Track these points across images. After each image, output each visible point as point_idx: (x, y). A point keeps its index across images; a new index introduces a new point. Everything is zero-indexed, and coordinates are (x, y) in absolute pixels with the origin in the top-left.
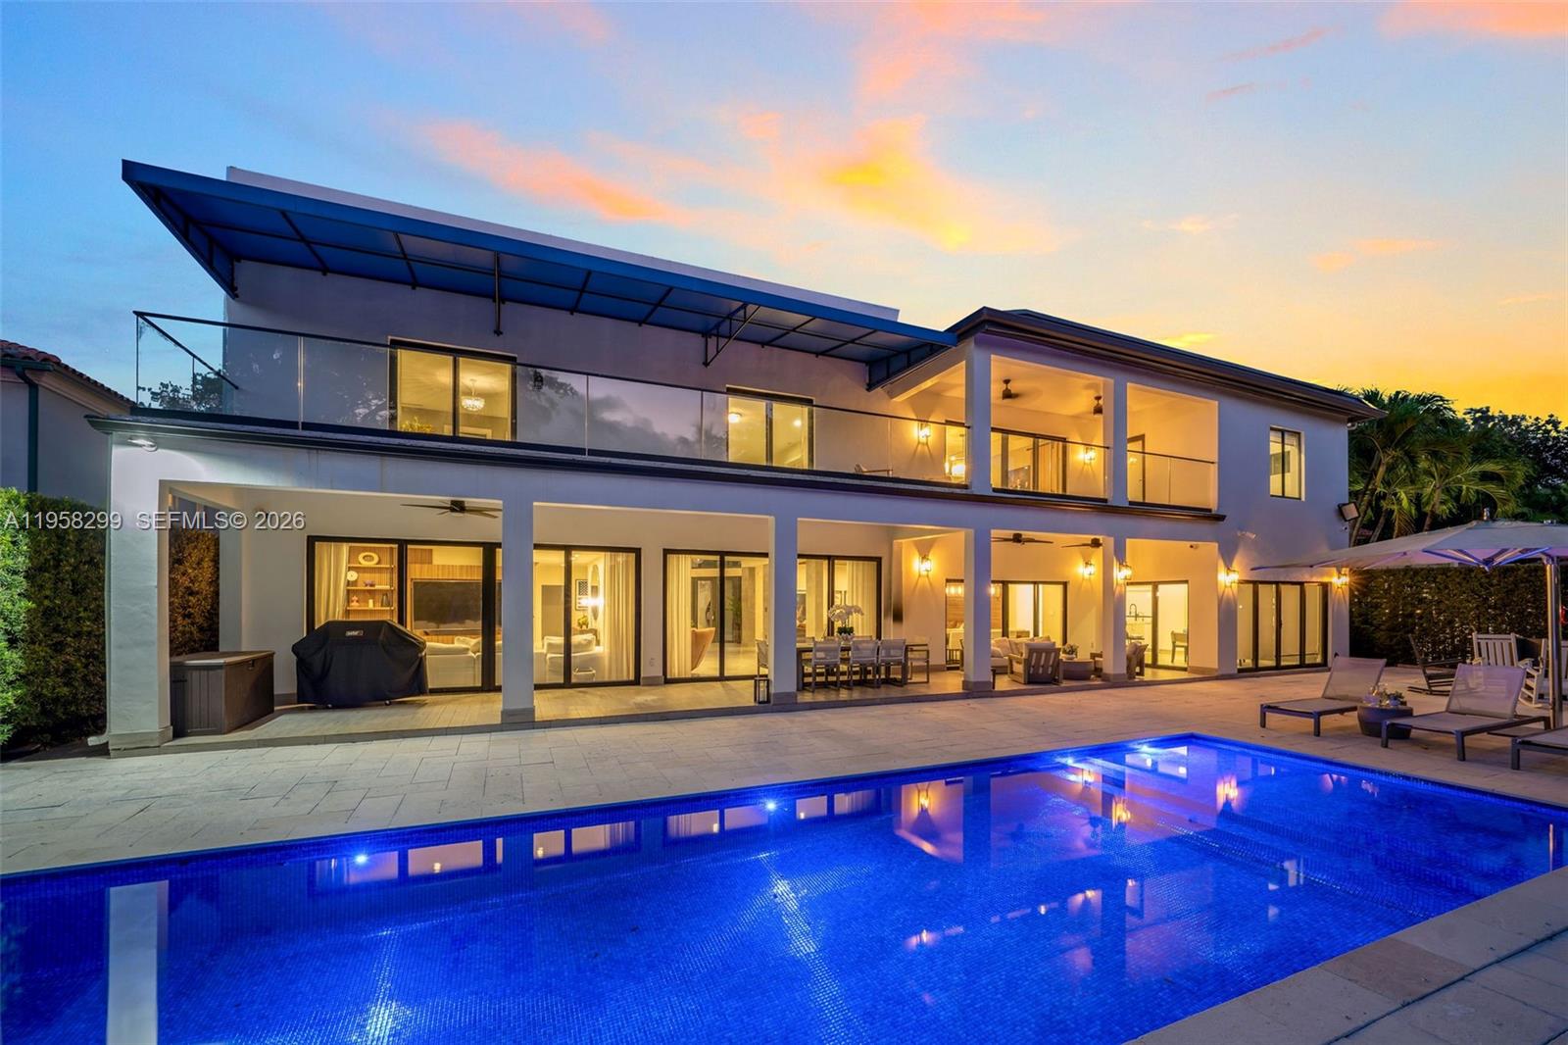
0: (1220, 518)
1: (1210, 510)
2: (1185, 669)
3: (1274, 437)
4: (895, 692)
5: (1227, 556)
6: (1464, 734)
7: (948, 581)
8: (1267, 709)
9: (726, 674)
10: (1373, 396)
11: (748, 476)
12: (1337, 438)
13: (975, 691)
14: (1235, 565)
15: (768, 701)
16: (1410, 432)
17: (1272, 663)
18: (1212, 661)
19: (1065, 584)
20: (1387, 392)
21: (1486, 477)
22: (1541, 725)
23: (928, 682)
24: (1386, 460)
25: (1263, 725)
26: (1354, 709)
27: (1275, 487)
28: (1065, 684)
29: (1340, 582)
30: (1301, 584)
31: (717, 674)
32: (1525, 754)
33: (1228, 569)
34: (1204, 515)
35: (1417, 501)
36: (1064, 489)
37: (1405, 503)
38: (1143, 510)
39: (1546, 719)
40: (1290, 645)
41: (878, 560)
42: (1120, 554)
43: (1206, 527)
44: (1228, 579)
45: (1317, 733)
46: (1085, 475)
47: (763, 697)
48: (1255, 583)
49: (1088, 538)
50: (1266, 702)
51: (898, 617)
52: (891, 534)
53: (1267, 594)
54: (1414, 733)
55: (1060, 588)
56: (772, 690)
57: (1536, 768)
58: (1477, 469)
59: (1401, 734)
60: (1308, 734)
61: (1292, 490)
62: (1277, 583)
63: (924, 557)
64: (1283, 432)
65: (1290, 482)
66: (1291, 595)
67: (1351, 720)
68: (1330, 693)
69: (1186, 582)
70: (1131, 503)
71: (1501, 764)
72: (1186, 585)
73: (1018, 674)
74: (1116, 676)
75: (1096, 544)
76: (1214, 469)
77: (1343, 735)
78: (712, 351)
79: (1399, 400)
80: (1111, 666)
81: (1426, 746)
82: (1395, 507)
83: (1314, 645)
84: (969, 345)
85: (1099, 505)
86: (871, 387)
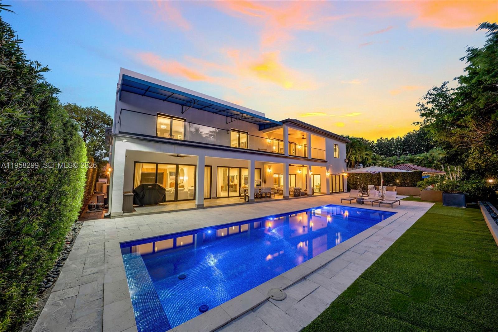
0: (326, 162)
1: (324, 160)
2: (320, 193)
3: (334, 146)
4: (268, 199)
5: (328, 169)
6: (373, 202)
7: (274, 174)
8: (342, 199)
9: (230, 196)
10: (348, 137)
12: (344, 146)
13: (285, 198)
14: (329, 172)
15: (249, 201)
16: (354, 146)
17: (335, 192)
18: (325, 191)
19: (296, 175)
20: (350, 137)
21: (367, 154)
22: (381, 200)
23: (274, 197)
24: (351, 150)
25: (341, 202)
26: (355, 199)
27: (335, 156)
28: (302, 196)
29: (345, 175)
30: (339, 175)
31: (227, 196)
32: (381, 204)
33: (328, 172)
34: (323, 161)
35: (355, 158)
36: (295, 154)
37: (353, 158)
38: (314, 160)
39: (382, 199)
40: (338, 188)
41: (261, 169)
42: (310, 169)
43: (324, 164)
44: (328, 174)
45: (351, 203)
46: (300, 152)
47: (247, 200)
48: (332, 175)
51: (265, 182)
52: (263, 163)
53: (334, 177)
54: (365, 202)
55: (295, 175)
56: (250, 199)
57: (383, 206)
58: (365, 153)
59: (363, 203)
60: (349, 204)
61: (337, 157)
62: (335, 175)
63: (270, 169)
64: (335, 145)
65: (337, 154)
66: (337, 177)
67: (355, 201)
68: (350, 196)
69: (320, 175)
70: (312, 158)
71: (378, 206)
72: (319, 176)
73: (292, 195)
74: (310, 194)
75: (303, 166)
76: (325, 152)
77: (354, 203)
79: (352, 139)
80: (309, 192)
81: (367, 204)
82: (352, 159)
83: (341, 188)
84: (284, 125)
85: (305, 159)
86: (259, 130)
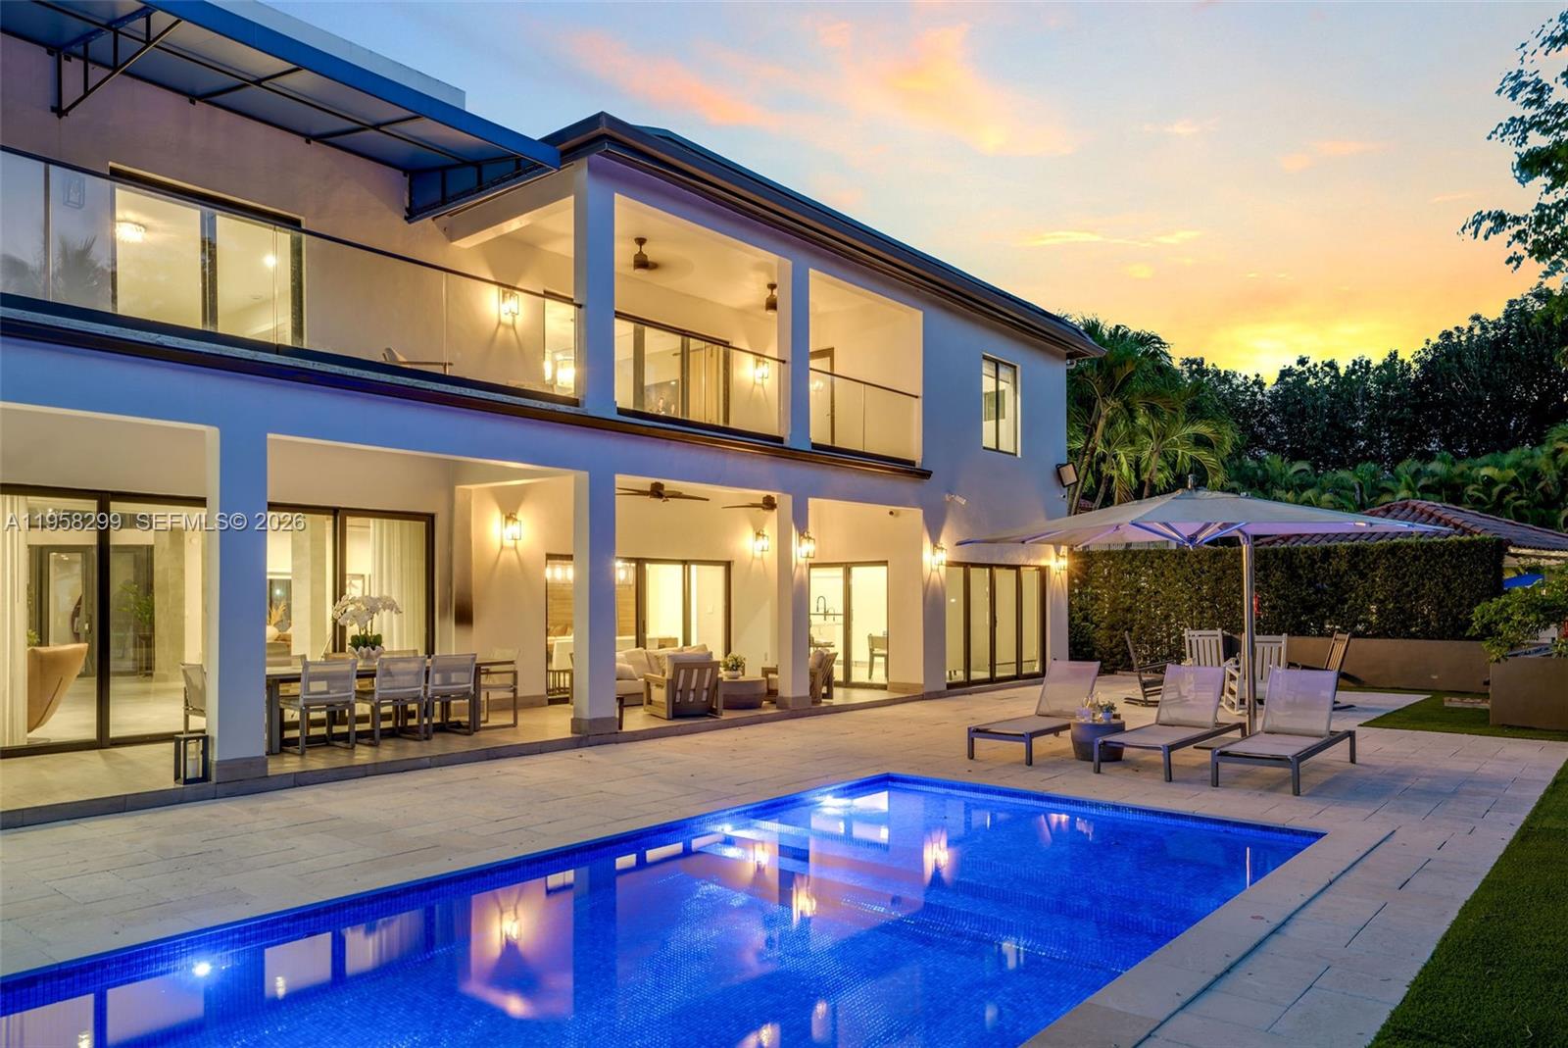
0: (925, 474)
1: (912, 463)
2: (884, 687)
3: (987, 369)
4: (458, 744)
5: (934, 529)
6: (1172, 748)
7: (550, 557)
8: (977, 732)
9: (114, 733)
10: (1093, 329)
11: (160, 346)
12: (1054, 374)
13: (593, 734)
14: (943, 541)
15: (206, 777)
16: (1128, 379)
17: (986, 675)
18: (916, 676)
19: (728, 565)
20: (1108, 324)
21: (1200, 441)
22: (1236, 734)
23: (515, 725)
24: (1106, 411)
25: (971, 756)
26: (1067, 727)
27: (988, 441)
28: (727, 715)
29: (1058, 565)
30: (1017, 567)
31: (91, 734)
32: (1226, 767)
33: (935, 546)
34: (903, 467)
35: (1136, 466)
36: (727, 419)
37: (1125, 468)
38: (830, 455)
39: (1241, 726)
40: (1006, 652)
41: (429, 519)
42: (800, 520)
43: (906, 486)
44: (935, 559)
45: (1030, 762)
46: (754, 401)
47: (193, 768)
48: (966, 565)
49: (758, 495)
50: (975, 724)
51: (464, 617)
52: (453, 476)
53: (980, 577)
54: (1127, 753)
55: (720, 570)
56: (215, 756)
57: (1235, 782)
58: (1190, 430)
59: (1113, 755)
60: (1019, 763)
61: (1006, 445)
62: (990, 566)
63: (510, 517)
64: (997, 364)
65: (1002, 432)
66: (1005, 580)
67: (1064, 742)
68: (1045, 709)
69: (885, 563)
70: (814, 446)
71: (1203, 781)
72: (883, 569)
73: (659, 704)
74: (796, 699)
75: (769, 504)
76: (918, 405)
77: (1056, 762)
78: (72, 87)
79: (1119, 336)
80: (790, 686)
81: (1137, 767)
82: (1115, 473)
83: (1031, 651)
84: (579, 171)
85: (771, 446)
86: (412, 214)
